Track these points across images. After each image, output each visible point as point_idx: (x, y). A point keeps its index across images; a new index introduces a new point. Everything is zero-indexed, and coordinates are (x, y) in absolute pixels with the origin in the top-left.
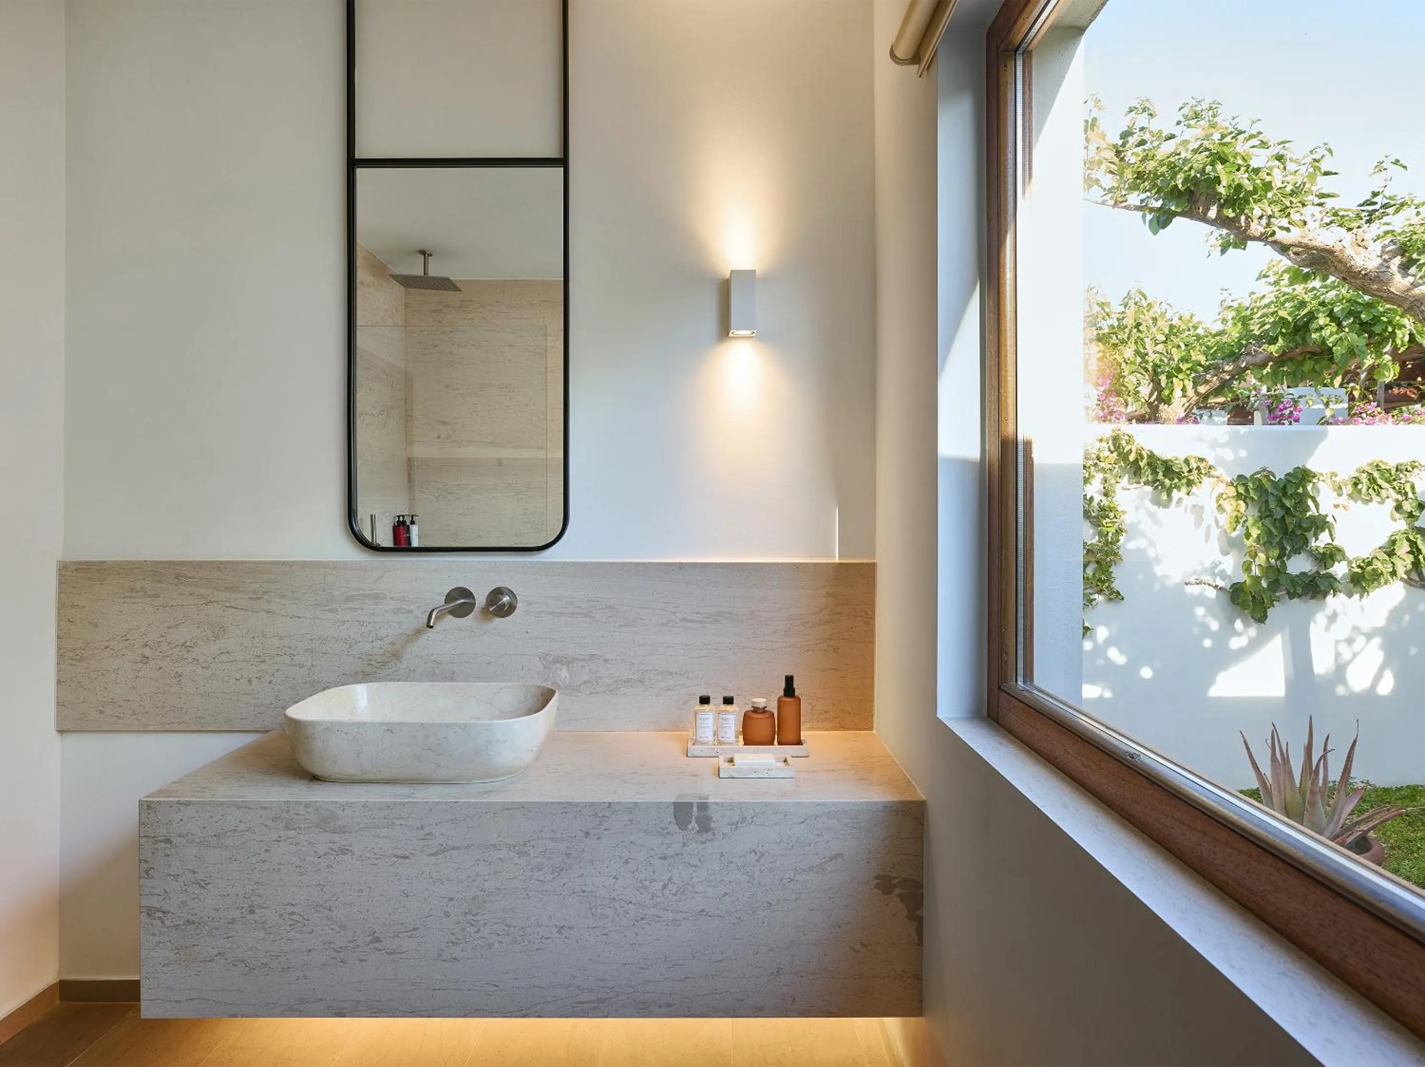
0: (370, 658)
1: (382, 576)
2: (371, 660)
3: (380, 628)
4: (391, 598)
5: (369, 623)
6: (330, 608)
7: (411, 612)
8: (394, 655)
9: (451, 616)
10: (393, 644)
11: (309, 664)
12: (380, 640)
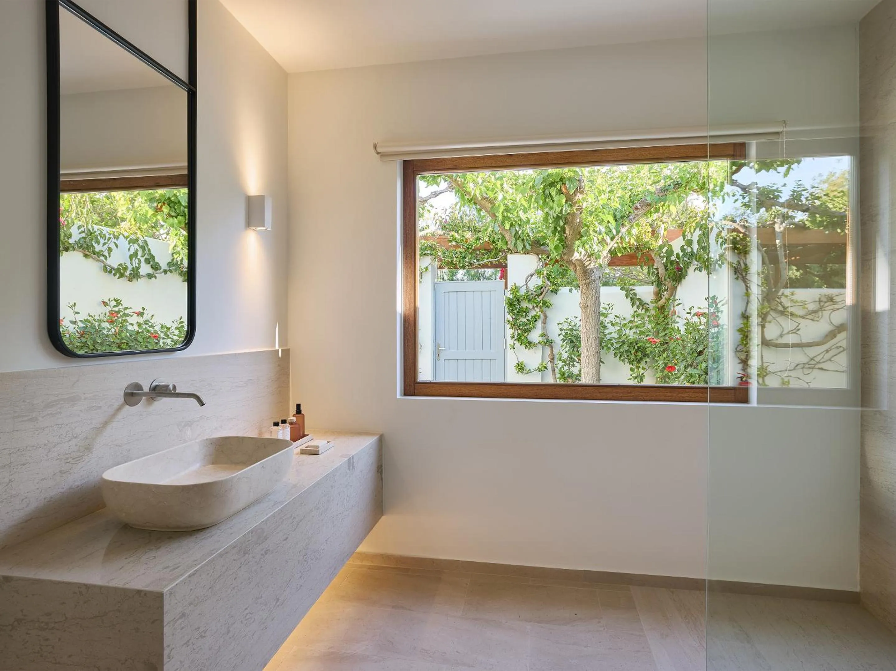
0: (67, 456)
1: (78, 381)
2: (67, 459)
3: (76, 427)
4: (85, 399)
5: (67, 425)
6: (30, 417)
7: (100, 407)
8: (87, 449)
9: (127, 406)
10: (86, 438)
11: (7, 480)
12: (76, 437)
